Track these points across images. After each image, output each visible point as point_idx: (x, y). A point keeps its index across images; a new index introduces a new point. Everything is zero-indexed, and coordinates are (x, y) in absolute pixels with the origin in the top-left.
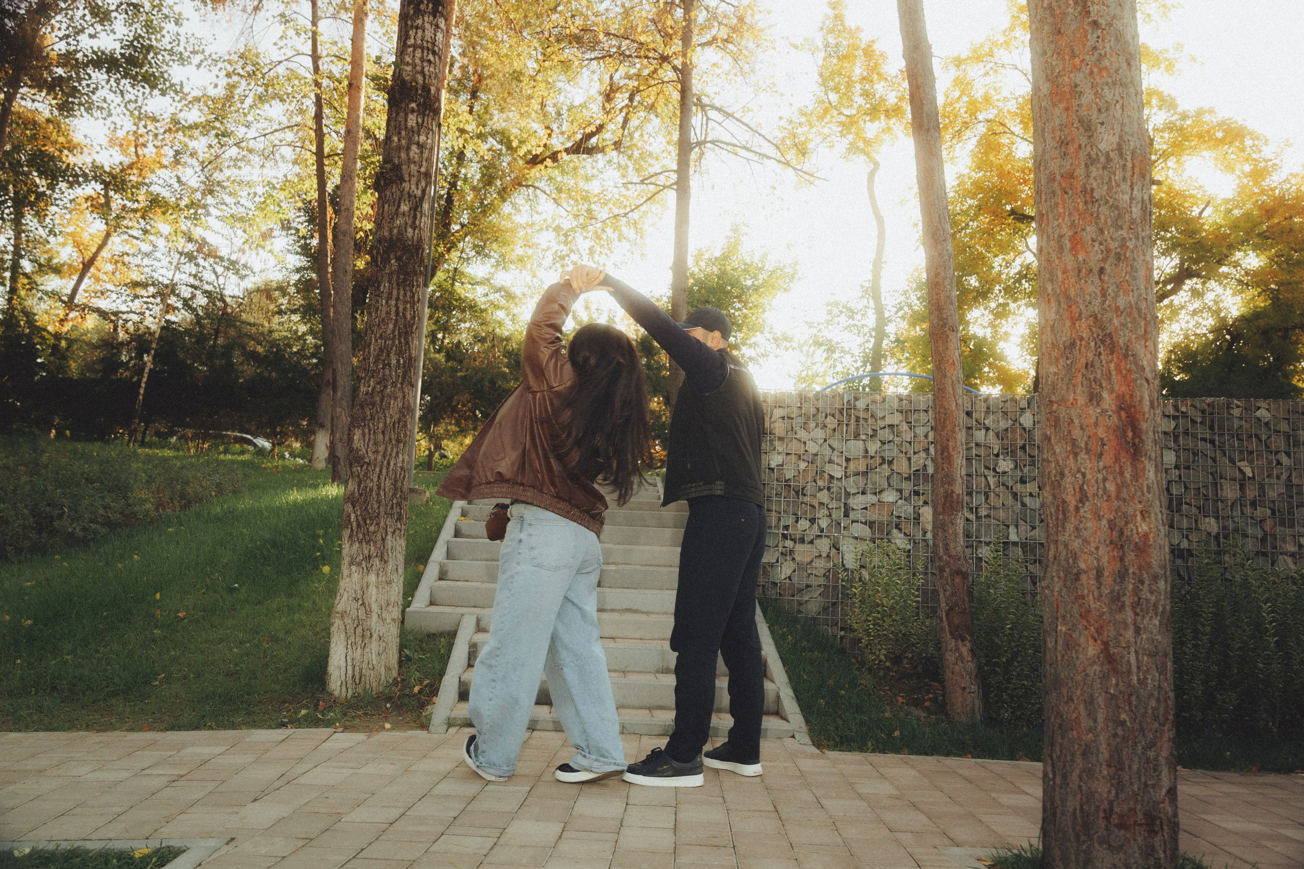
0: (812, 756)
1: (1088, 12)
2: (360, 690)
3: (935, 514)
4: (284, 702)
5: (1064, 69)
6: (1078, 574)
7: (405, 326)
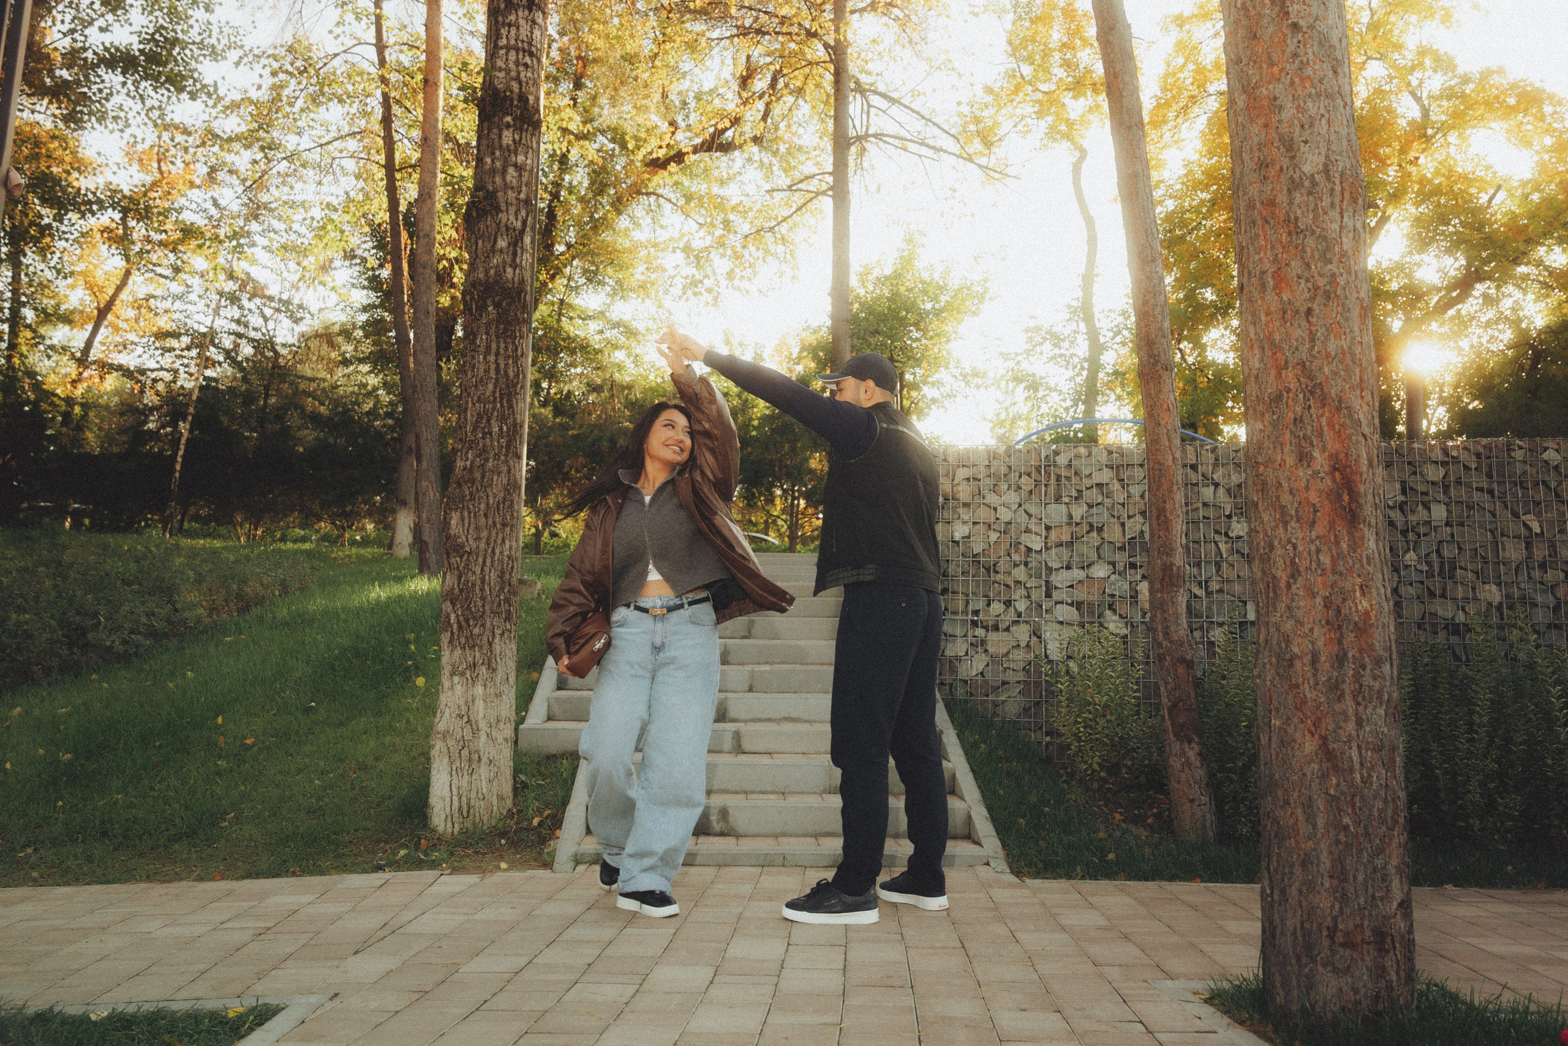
0: (1011, 885)
1: (1287, 13)
2: (468, 824)
3: (1152, 591)
4: (378, 841)
5: (1261, 79)
6: (1291, 660)
7: (508, 386)
